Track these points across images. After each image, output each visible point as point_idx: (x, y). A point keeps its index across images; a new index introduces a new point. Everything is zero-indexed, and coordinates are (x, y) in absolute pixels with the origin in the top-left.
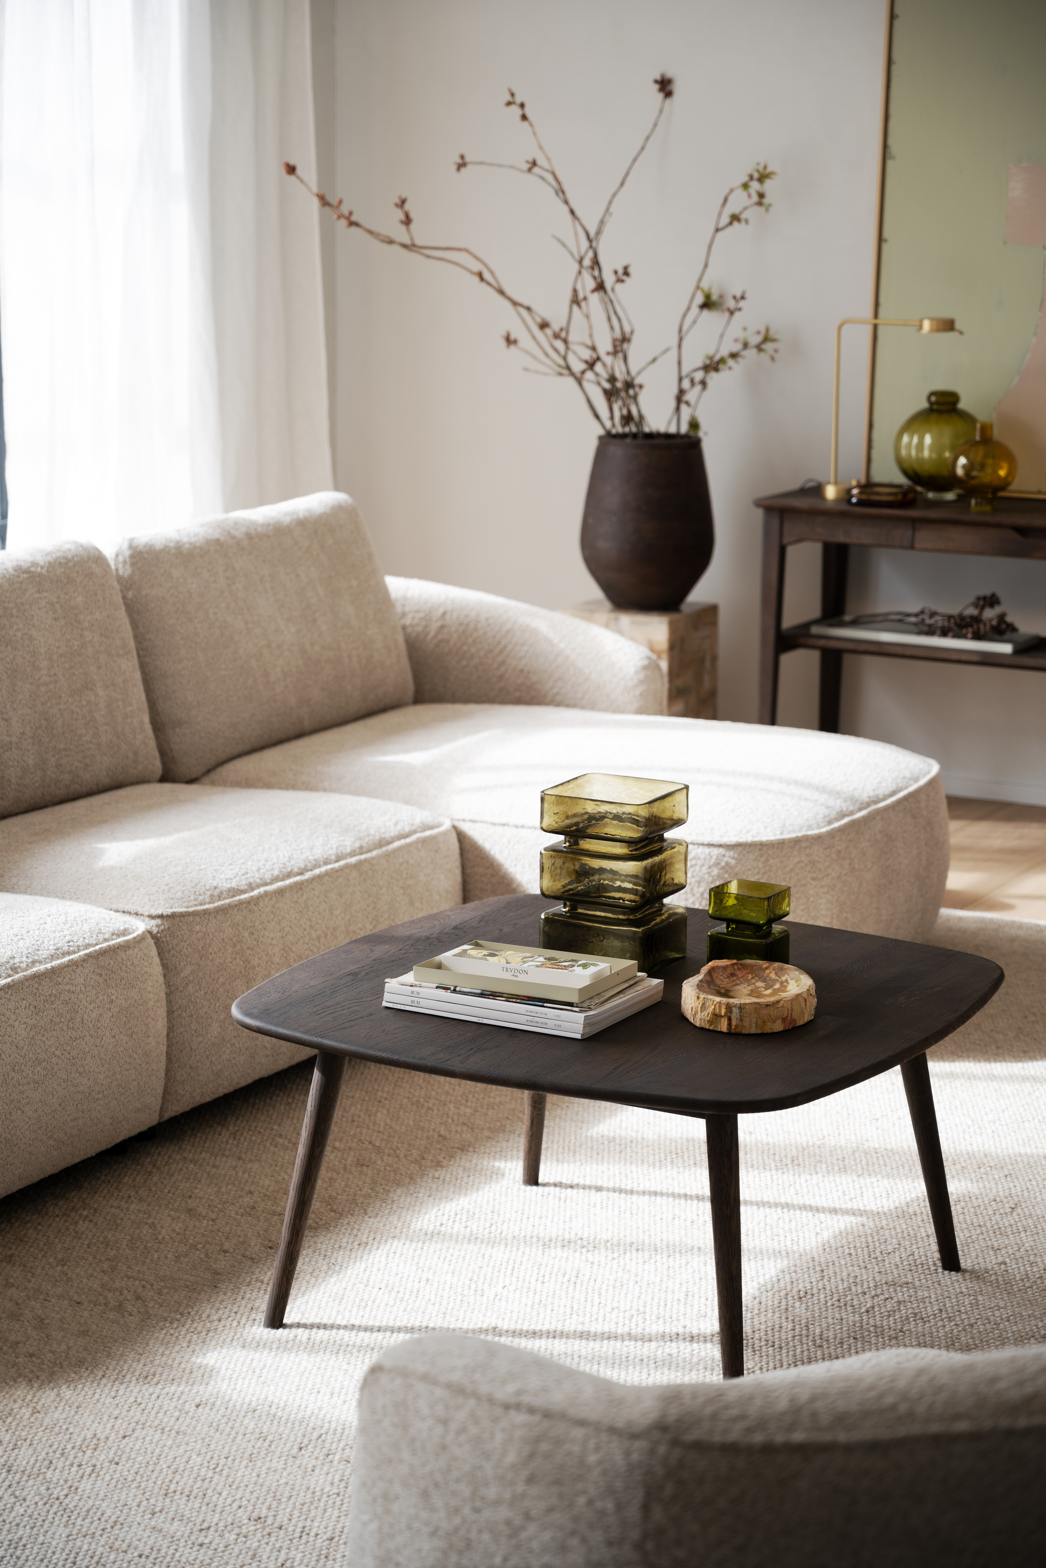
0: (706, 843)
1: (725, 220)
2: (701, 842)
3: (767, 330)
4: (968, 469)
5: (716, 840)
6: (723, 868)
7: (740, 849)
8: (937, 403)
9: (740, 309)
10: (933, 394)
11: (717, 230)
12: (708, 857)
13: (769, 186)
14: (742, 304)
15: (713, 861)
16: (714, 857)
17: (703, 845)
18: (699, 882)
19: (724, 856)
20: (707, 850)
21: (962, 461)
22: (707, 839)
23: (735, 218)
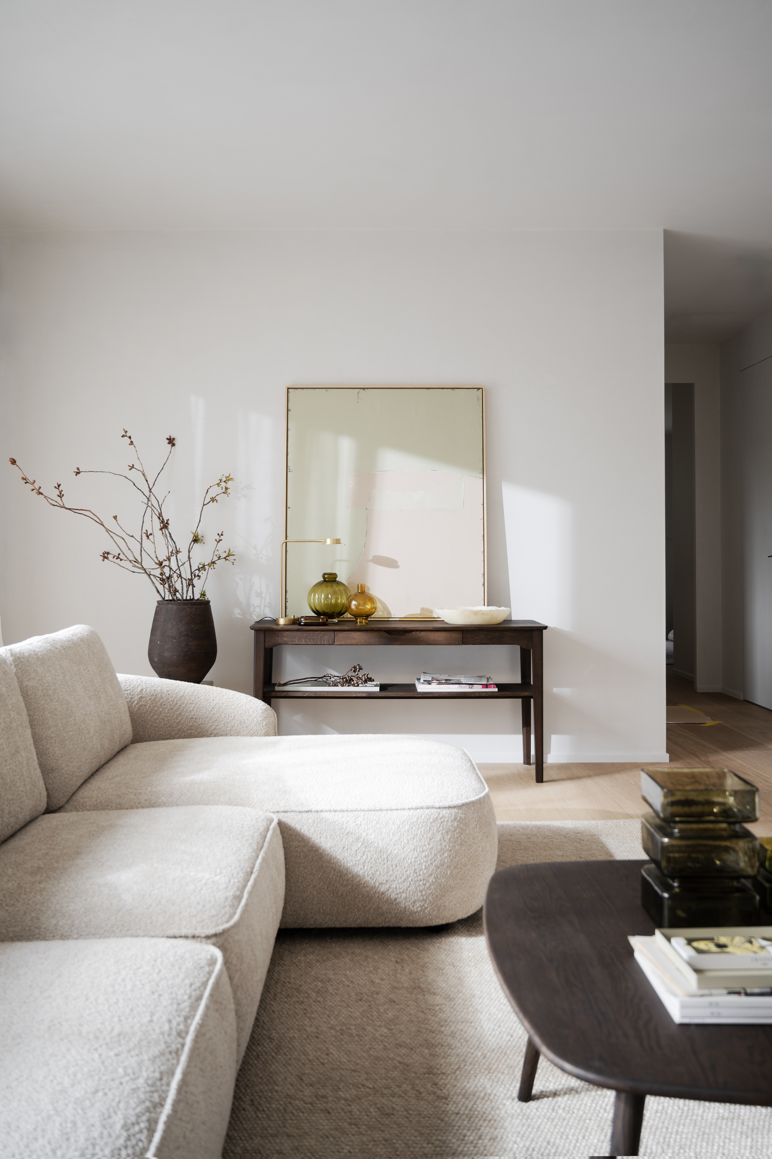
0: (447, 806)
1: (208, 500)
2: (444, 806)
3: (229, 551)
4: (357, 606)
5: (452, 804)
6: (459, 821)
7: (464, 807)
8: (328, 578)
9: (221, 540)
10: (325, 574)
11: (204, 505)
12: (450, 815)
13: (229, 484)
14: (222, 537)
15: (453, 817)
16: (453, 815)
17: (445, 808)
18: (447, 832)
19: (458, 813)
20: (448, 811)
21: (354, 603)
22: (447, 804)
23: (213, 500)
